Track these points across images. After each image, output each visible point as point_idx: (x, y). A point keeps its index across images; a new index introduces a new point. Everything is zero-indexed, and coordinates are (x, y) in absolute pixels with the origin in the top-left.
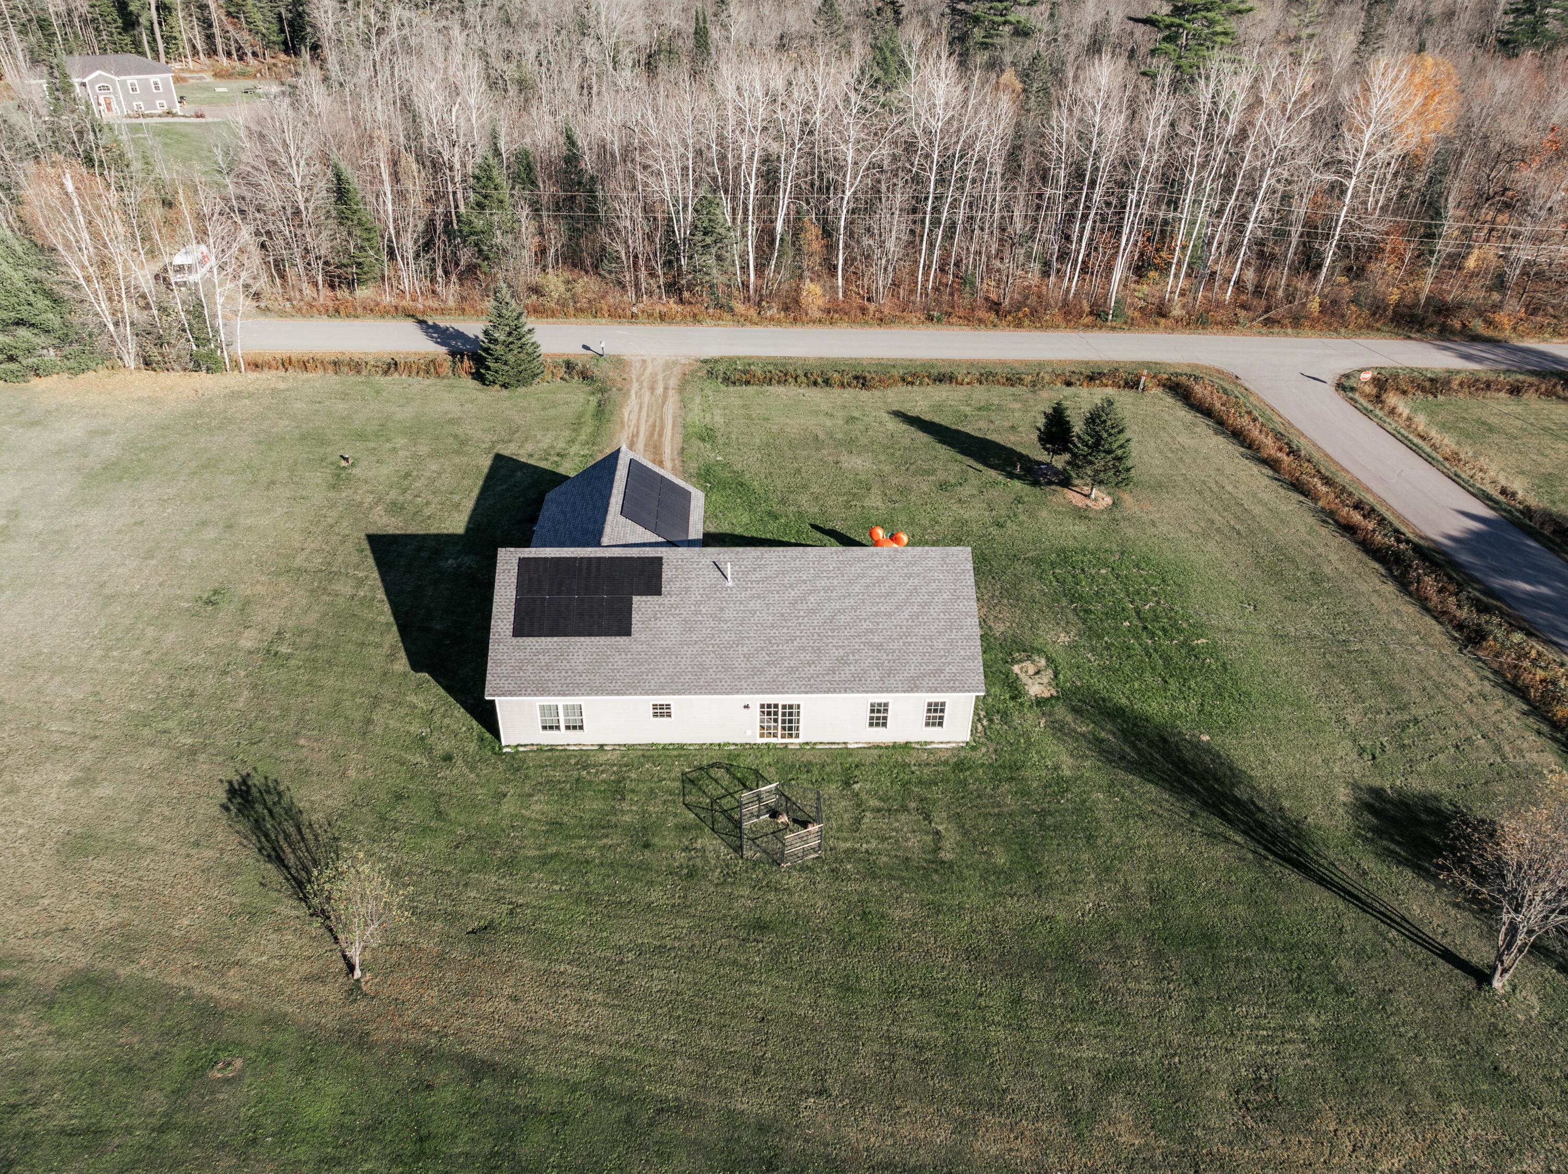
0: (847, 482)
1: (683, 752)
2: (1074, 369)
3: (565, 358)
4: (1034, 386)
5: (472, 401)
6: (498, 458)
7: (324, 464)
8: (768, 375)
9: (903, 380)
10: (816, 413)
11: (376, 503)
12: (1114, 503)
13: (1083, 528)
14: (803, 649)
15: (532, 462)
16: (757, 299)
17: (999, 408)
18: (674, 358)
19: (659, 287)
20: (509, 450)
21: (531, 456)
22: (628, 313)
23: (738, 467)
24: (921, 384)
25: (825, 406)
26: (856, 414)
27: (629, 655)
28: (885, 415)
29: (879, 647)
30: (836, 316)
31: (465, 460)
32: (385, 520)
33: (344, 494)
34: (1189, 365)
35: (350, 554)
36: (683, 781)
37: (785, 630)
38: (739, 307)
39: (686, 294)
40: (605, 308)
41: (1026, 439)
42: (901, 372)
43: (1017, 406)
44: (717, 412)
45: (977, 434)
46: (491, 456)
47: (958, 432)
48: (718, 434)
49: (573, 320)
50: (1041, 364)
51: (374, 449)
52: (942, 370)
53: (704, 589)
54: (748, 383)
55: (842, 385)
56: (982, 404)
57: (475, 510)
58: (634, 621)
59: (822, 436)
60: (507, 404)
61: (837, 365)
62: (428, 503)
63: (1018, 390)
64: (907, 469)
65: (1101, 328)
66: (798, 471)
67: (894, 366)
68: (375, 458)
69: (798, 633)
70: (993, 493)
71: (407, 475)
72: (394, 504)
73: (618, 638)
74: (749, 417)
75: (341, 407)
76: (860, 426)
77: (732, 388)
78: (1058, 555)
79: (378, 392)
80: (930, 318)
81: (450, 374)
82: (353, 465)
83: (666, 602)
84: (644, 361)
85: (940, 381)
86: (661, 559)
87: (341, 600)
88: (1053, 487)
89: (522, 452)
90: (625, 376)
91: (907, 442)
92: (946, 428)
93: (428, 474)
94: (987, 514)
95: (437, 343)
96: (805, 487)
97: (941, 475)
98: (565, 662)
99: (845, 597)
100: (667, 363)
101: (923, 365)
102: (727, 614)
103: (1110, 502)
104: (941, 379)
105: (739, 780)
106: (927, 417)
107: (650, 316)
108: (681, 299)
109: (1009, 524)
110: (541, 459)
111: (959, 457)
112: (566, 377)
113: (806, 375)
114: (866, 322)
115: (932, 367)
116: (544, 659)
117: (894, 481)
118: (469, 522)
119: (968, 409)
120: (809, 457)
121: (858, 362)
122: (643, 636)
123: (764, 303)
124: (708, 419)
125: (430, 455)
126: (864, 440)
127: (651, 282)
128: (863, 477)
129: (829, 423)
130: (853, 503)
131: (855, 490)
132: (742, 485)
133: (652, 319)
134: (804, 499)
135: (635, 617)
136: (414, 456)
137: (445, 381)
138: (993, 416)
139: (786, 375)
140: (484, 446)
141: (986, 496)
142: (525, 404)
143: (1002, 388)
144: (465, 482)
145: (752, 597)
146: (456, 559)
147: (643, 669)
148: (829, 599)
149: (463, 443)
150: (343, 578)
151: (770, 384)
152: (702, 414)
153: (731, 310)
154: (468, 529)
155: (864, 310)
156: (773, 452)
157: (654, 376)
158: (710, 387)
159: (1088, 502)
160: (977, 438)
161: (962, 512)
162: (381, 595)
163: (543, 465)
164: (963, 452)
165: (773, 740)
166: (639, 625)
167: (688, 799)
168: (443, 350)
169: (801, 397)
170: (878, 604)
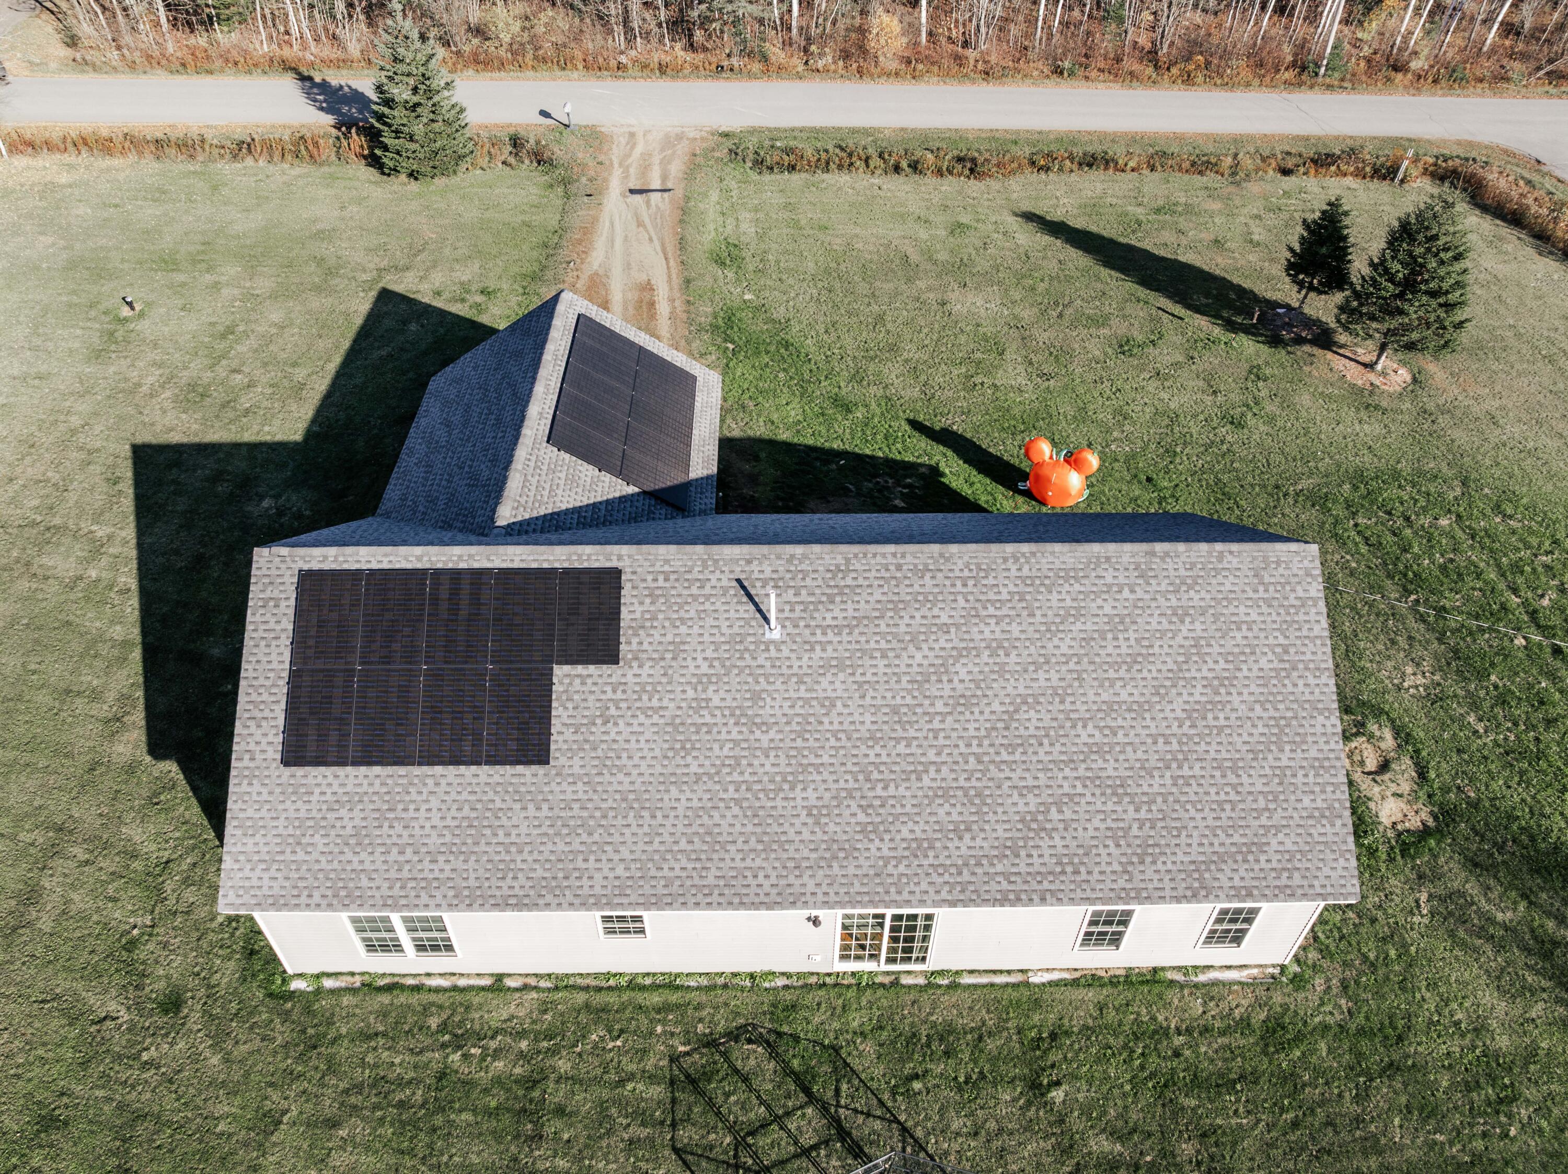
0: (963, 339)
1: (674, 998)
2: (1287, 148)
3: (512, 131)
4: (1234, 174)
5: (360, 201)
6: (385, 296)
7: (93, 313)
8: (824, 156)
9: (1033, 163)
10: (902, 217)
11: (162, 386)
12: (1415, 380)
13: (1378, 429)
14: (945, 794)
15: (438, 303)
16: (803, 43)
17: (1189, 210)
18: (678, 130)
19: (660, 25)
20: (403, 285)
21: (438, 294)
22: (613, 64)
23: (780, 313)
24: (1061, 169)
25: (915, 206)
26: (965, 219)
27: (545, 811)
28: (1011, 219)
29: (1119, 789)
30: (920, 67)
31: (328, 302)
32: (170, 419)
33: (112, 369)
34: (1459, 143)
35: (92, 490)
36: (672, 1082)
37: (901, 748)
38: (776, 53)
39: (699, 35)
40: (579, 54)
41: (1242, 262)
42: (1027, 151)
43: (1216, 206)
44: (745, 215)
45: (1162, 253)
46: (373, 294)
47: (1130, 248)
48: (747, 254)
49: (530, 73)
50: (1238, 141)
51: (183, 285)
52: (1090, 149)
53: (717, 646)
54: (792, 168)
55: (940, 173)
56: (1161, 202)
57: (328, 396)
58: (556, 726)
59: (914, 257)
60: (414, 205)
61: (925, 139)
62: (251, 385)
63: (1210, 179)
64: (1060, 316)
65: (1312, 87)
66: (880, 319)
67: (1016, 143)
68: (180, 302)
69: (931, 755)
70: (1209, 360)
71: (230, 330)
72: (192, 386)
73: (520, 769)
74: (797, 225)
75: (149, 213)
76: (973, 239)
77: (767, 177)
78: (1355, 488)
79: (215, 188)
80: (1058, 71)
81: (333, 157)
82: (142, 315)
83: (630, 679)
84: (632, 135)
85: (1090, 165)
86: (616, 573)
87: (53, 587)
88: (1307, 348)
89: (425, 287)
90: (601, 158)
91: (1052, 266)
92: (1112, 242)
93: (261, 329)
94: (1209, 400)
95: (321, 109)
96: (893, 348)
97: (1119, 328)
98: (399, 828)
99: (1038, 667)
100: (667, 136)
101: (1060, 140)
102: (770, 709)
103: (1408, 378)
104: (1090, 162)
105: (797, 1077)
106: (1078, 223)
107: (645, 66)
108: (692, 45)
109: (1251, 421)
110: (454, 300)
111: (1142, 292)
112: (512, 160)
113: (881, 156)
114: (966, 75)
115: (1074, 142)
116: (351, 819)
117: (1043, 337)
118: (314, 421)
119: (1140, 210)
120: (897, 293)
121: (959, 136)
122: (577, 762)
123: (813, 48)
124: (729, 228)
125: (274, 296)
126: (982, 264)
127: (647, 16)
128: (989, 330)
129: (923, 235)
130: (978, 380)
131: (979, 355)
132: (787, 345)
133: (647, 72)
134: (893, 372)
135: (560, 715)
136: (249, 296)
137: (325, 169)
138: (1183, 223)
139: (850, 155)
140: (365, 277)
141: (1199, 366)
142: (443, 206)
143: (1186, 177)
144: (321, 344)
145: (826, 667)
146: (277, 497)
147: (576, 846)
148: (1002, 670)
149: (330, 272)
150: (67, 540)
151: (827, 169)
152: (720, 219)
153: (765, 58)
154: (310, 435)
155: (959, 59)
156: (837, 285)
157: (646, 157)
158: (733, 175)
159: (1372, 377)
160: (1163, 259)
161: (1165, 396)
162: (129, 579)
163: (456, 309)
164: (1145, 282)
165: (867, 966)
166: (568, 734)
167: (686, 1135)
168: (328, 120)
169: (876, 191)
170: (1112, 682)
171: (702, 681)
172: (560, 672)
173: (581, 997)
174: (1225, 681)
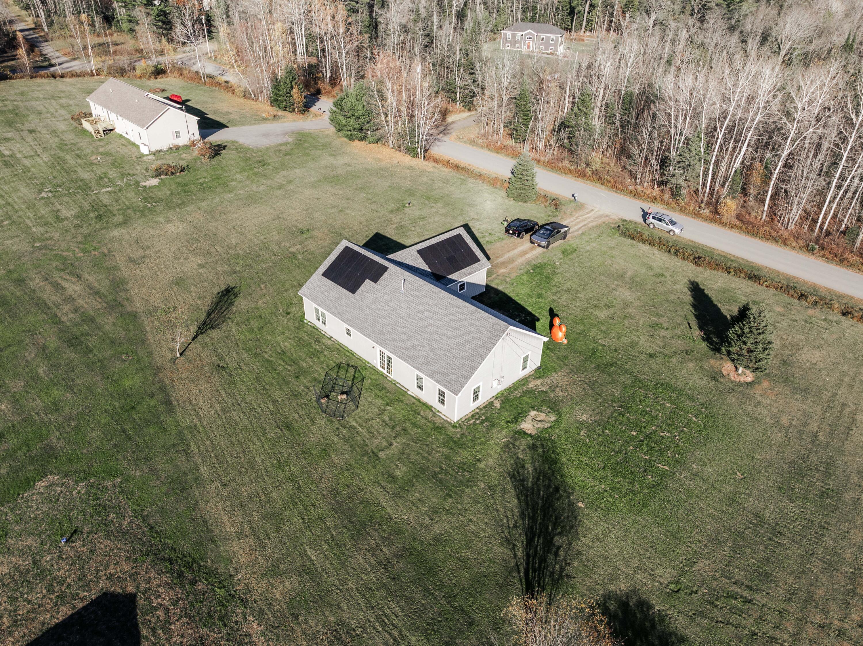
1: (351, 356)
5: (492, 201)
7: (401, 202)
8: (649, 239)
10: (645, 265)
14: (405, 333)
18: (610, 214)
19: (653, 180)
25: (656, 264)
27: (348, 302)
31: (452, 221)
32: (390, 230)
33: (391, 216)
36: (337, 365)
37: (405, 322)
48: (575, 254)
53: (392, 289)
54: (633, 238)
55: (684, 258)
59: (628, 275)
60: (505, 207)
61: (696, 247)
68: (420, 207)
69: (409, 326)
72: (402, 226)
73: (350, 293)
74: (605, 253)
76: (659, 280)
78: (656, 385)
81: (499, 187)
83: (376, 287)
85: (750, 278)
86: (388, 268)
90: (574, 213)
91: (673, 297)
94: (656, 348)
98: (328, 293)
99: (439, 320)
102: (391, 303)
103: (749, 381)
105: (354, 377)
109: (659, 358)
113: (671, 246)
116: (323, 288)
120: (603, 281)
122: (358, 297)
123: (702, 205)
124: (583, 246)
125: (442, 214)
126: (648, 287)
129: (643, 271)
135: (361, 288)
139: (659, 242)
141: (672, 340)
144: (439, 229)
145: (406, 301)
147: (348, 310)
148: (432, 318)
151: (644, 243)
152: (584, 243)
158: (609, 233)
159: (733, 374)
161: (643, 340)
165: (384, 371)
166: (360, 291)
167: (330, 372)
170: (449, 330)
171: (385, 294)
172: (367, 280)
173: (338, 347)
174: (468, 341)
